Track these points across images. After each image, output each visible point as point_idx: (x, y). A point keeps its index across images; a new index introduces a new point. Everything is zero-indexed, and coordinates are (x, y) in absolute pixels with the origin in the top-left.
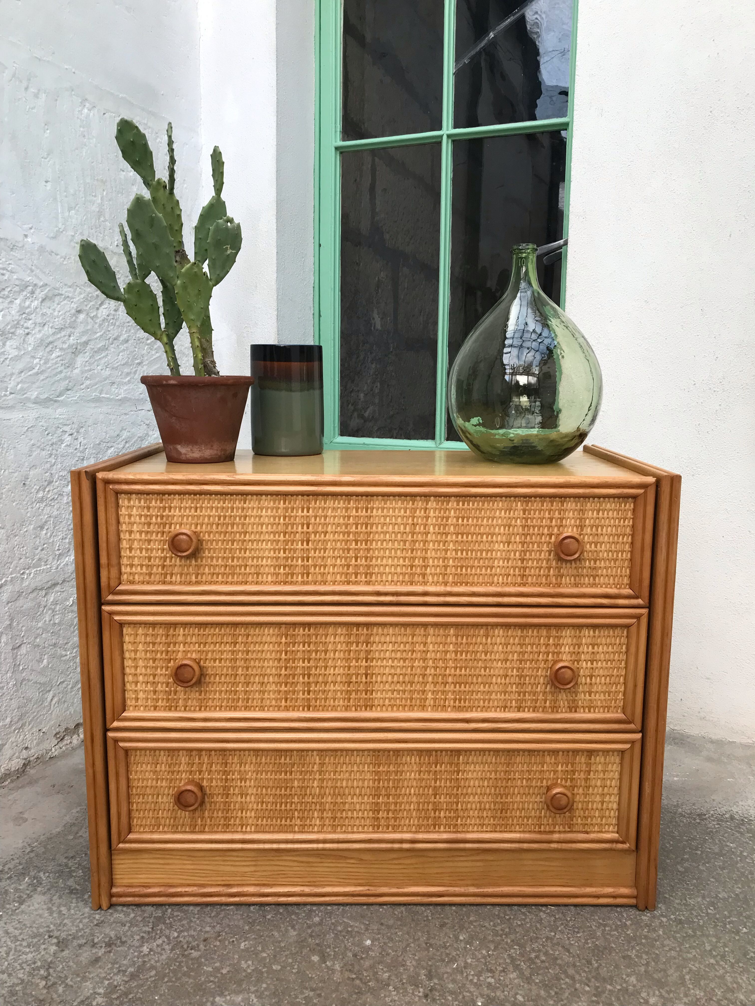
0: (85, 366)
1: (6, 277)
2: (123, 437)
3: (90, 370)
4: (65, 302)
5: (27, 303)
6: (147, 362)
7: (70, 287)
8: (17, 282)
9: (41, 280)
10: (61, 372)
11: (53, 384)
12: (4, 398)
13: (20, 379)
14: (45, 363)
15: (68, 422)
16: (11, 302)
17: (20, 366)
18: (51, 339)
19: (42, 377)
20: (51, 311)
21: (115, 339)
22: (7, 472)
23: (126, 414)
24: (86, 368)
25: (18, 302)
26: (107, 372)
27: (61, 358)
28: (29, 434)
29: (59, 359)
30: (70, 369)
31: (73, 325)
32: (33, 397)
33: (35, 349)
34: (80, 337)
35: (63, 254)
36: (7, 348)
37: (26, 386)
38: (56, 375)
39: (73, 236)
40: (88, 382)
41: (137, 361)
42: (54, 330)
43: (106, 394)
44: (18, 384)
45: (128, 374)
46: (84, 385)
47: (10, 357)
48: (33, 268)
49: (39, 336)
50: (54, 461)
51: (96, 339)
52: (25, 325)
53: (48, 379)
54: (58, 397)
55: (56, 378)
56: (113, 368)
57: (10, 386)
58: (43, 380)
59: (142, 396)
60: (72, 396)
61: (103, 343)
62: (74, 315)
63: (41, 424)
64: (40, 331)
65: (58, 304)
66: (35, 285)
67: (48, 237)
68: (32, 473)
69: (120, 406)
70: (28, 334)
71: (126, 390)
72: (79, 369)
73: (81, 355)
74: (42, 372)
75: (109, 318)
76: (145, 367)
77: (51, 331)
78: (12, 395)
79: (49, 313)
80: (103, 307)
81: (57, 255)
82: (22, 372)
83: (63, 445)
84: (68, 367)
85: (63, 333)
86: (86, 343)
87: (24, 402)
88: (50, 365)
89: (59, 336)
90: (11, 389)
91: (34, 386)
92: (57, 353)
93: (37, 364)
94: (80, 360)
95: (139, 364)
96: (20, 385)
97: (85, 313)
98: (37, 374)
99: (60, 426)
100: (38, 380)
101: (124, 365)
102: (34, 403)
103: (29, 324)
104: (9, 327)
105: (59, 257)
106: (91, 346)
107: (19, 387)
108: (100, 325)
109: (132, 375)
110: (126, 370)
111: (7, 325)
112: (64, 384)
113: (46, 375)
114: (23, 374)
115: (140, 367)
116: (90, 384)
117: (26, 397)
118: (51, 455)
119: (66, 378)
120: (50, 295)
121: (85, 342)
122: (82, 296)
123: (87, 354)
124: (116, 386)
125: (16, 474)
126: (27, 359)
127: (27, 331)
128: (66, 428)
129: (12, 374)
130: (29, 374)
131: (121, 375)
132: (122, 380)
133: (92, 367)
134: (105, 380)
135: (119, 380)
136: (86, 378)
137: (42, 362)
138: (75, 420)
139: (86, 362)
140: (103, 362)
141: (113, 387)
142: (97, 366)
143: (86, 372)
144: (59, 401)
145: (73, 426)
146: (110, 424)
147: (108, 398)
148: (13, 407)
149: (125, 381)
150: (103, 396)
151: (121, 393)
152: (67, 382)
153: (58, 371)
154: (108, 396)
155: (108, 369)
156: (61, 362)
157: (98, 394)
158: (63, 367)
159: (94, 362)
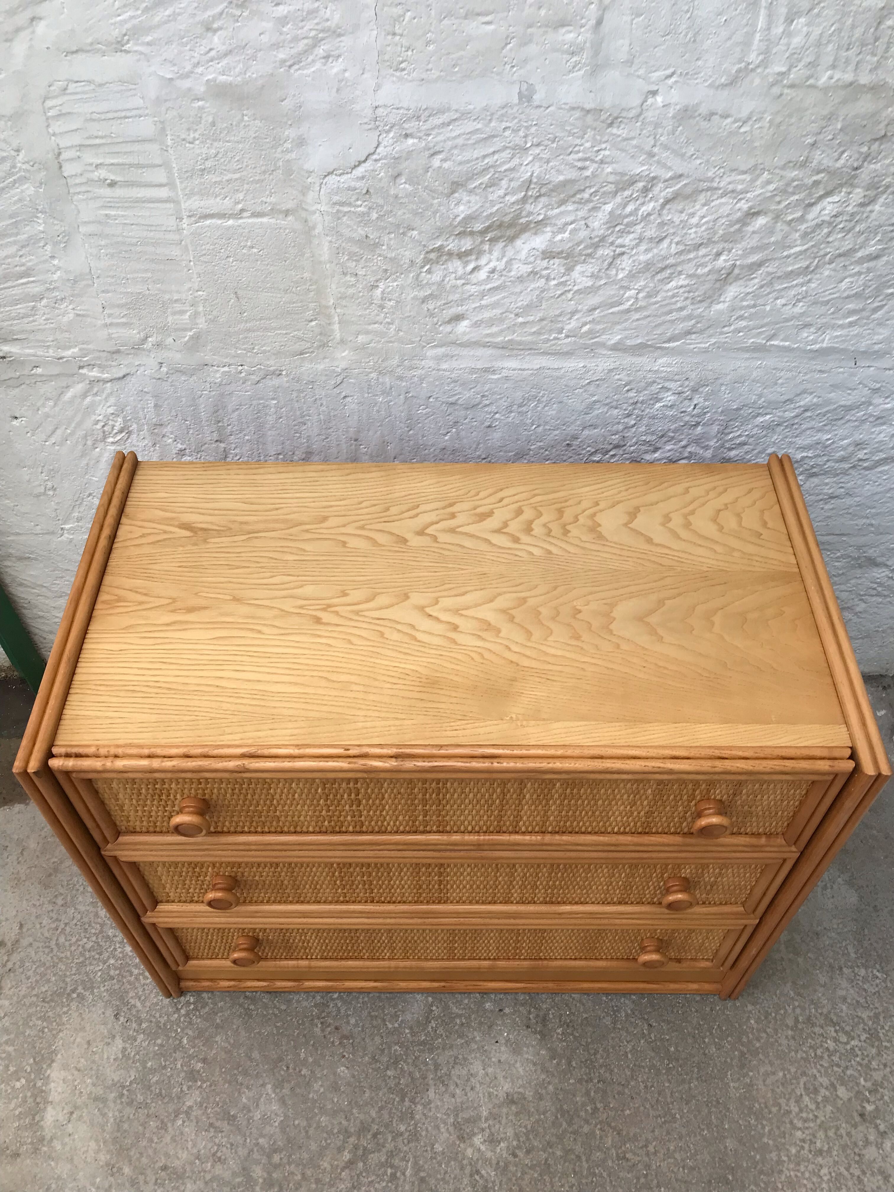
0: (742, 300)
1: (588, 173)
2: (802, 403)
3: (754, 306)
4: (723, 200)
5: (630, 208)
7: (745, 172)
8: (611, 178)
9: (670, 168)
10: (681, 309)
11: (659, 325)
12: (554, 342)
13: (590, 318)
14: (649, 296)
15: (676, 377)
16: (595, 209)
17: (594, 300)
18: (671, 261)
19: (637, 316)
20: (684, 217)
21: (840, 255)
22: (541, 428)
23: (820, 371)
24: (745, 303)
25: (608, 208)
26: (799, 309)
27: (688, 289)
28: (592, 388)
29: (682, 290)
30: (705, 304)
31: (729, 238)
32: (612, 342)
33: (632, 276)
34: (744, 256)
35: (744, 114)
36: (575, 274)
37: (598, 327)
38: (670, 312)
39: (782, 74)
40: (743, 323)
42: (681, 247)
43: (782, 340)
44: (585, 324)
45: (853, 312)
46: (732, 327)
47: (576, 288)
48: (656, 150)
49: (643, 258)
50: (633, 422)
51: (788, 257)
52: (619, 241)
53: (649, 319)
54: (665, 342)
55: (668, 318)
56: (815, 303)
58: (638, 320)
60: (696, 342)
61: (805, 264)
62: (738, 221)
64: (647, 251)
65: (704, 205)
66: (654, 178)
67: (710, 86)
68: (586, 432)
69: (813, 359)
70: (623, 254)
71: (837, 337)
72: (727, 305)
73: (741, 282)
74: (639, 309)
75: (840, 219)
77: (674, 249)
78: (570, 339)
79: (677, 220)
80: (830, 199)
81: (727, 116)
82: (595, 309)
83: (658, 405)
84: (701, 301)
85: (703, 251)
86: (760, 264)
87: (591, 350)
89: (692, 256)
90: (569, 331)
91: (618, 327)
92: (682, 281)
93: (630, 297)
94: (732, 291)
96: (588, 327)
97: (771, 216)
98: (628, 311)
99: (658, 381)
100: (626, 320)
101: (848, 297)
102: (611, 350)
103: (628, 240)
104: (582, 247)
105: (729, 120)
106: (770, 269)
107: (585, 329)
108: (805, 235)
109: (865, 314)
110: (851, 306)
111: (578, 244)
112: (682, 326)
113: (646, 313)
114: (598, 311)
116: (746, 327)
117: (596, 342)
118: (629, 415)
119: (689, 317)
120: (689, 190)
121: (753, 264)
122: (771, 187)
123: (756, 281)
124: (812, 330)
125: (557, 432)
126: (611, 291)
127: (619, 250)
128: (672, 385)
129: (573, 313)
130: (611, 311)
131: (833, 313)
132: (834, 321)
133: (760, 301)
134: (787, 320)
135: (824, 320)
136: (741, 318)
137: (641, 295)
138: (693, 375)
139: (748, 293)
140: (793, 292)
141: (806, 330)
142: (777, 298)
143: (742, 308)
144: (666, 348)
145: (687, 383)
146: (776, 384)
147: (784, 347)
148: (569, 354)
149: (841, 322)
150: (775, 343)
151: (823, 340)
152: (693, 322)
153: (674, 307)
154: (787, 343)
155: (801, 304)
156: (686, 295)
157: (761, 341)
158: (688, 302)
159: (769, 293)
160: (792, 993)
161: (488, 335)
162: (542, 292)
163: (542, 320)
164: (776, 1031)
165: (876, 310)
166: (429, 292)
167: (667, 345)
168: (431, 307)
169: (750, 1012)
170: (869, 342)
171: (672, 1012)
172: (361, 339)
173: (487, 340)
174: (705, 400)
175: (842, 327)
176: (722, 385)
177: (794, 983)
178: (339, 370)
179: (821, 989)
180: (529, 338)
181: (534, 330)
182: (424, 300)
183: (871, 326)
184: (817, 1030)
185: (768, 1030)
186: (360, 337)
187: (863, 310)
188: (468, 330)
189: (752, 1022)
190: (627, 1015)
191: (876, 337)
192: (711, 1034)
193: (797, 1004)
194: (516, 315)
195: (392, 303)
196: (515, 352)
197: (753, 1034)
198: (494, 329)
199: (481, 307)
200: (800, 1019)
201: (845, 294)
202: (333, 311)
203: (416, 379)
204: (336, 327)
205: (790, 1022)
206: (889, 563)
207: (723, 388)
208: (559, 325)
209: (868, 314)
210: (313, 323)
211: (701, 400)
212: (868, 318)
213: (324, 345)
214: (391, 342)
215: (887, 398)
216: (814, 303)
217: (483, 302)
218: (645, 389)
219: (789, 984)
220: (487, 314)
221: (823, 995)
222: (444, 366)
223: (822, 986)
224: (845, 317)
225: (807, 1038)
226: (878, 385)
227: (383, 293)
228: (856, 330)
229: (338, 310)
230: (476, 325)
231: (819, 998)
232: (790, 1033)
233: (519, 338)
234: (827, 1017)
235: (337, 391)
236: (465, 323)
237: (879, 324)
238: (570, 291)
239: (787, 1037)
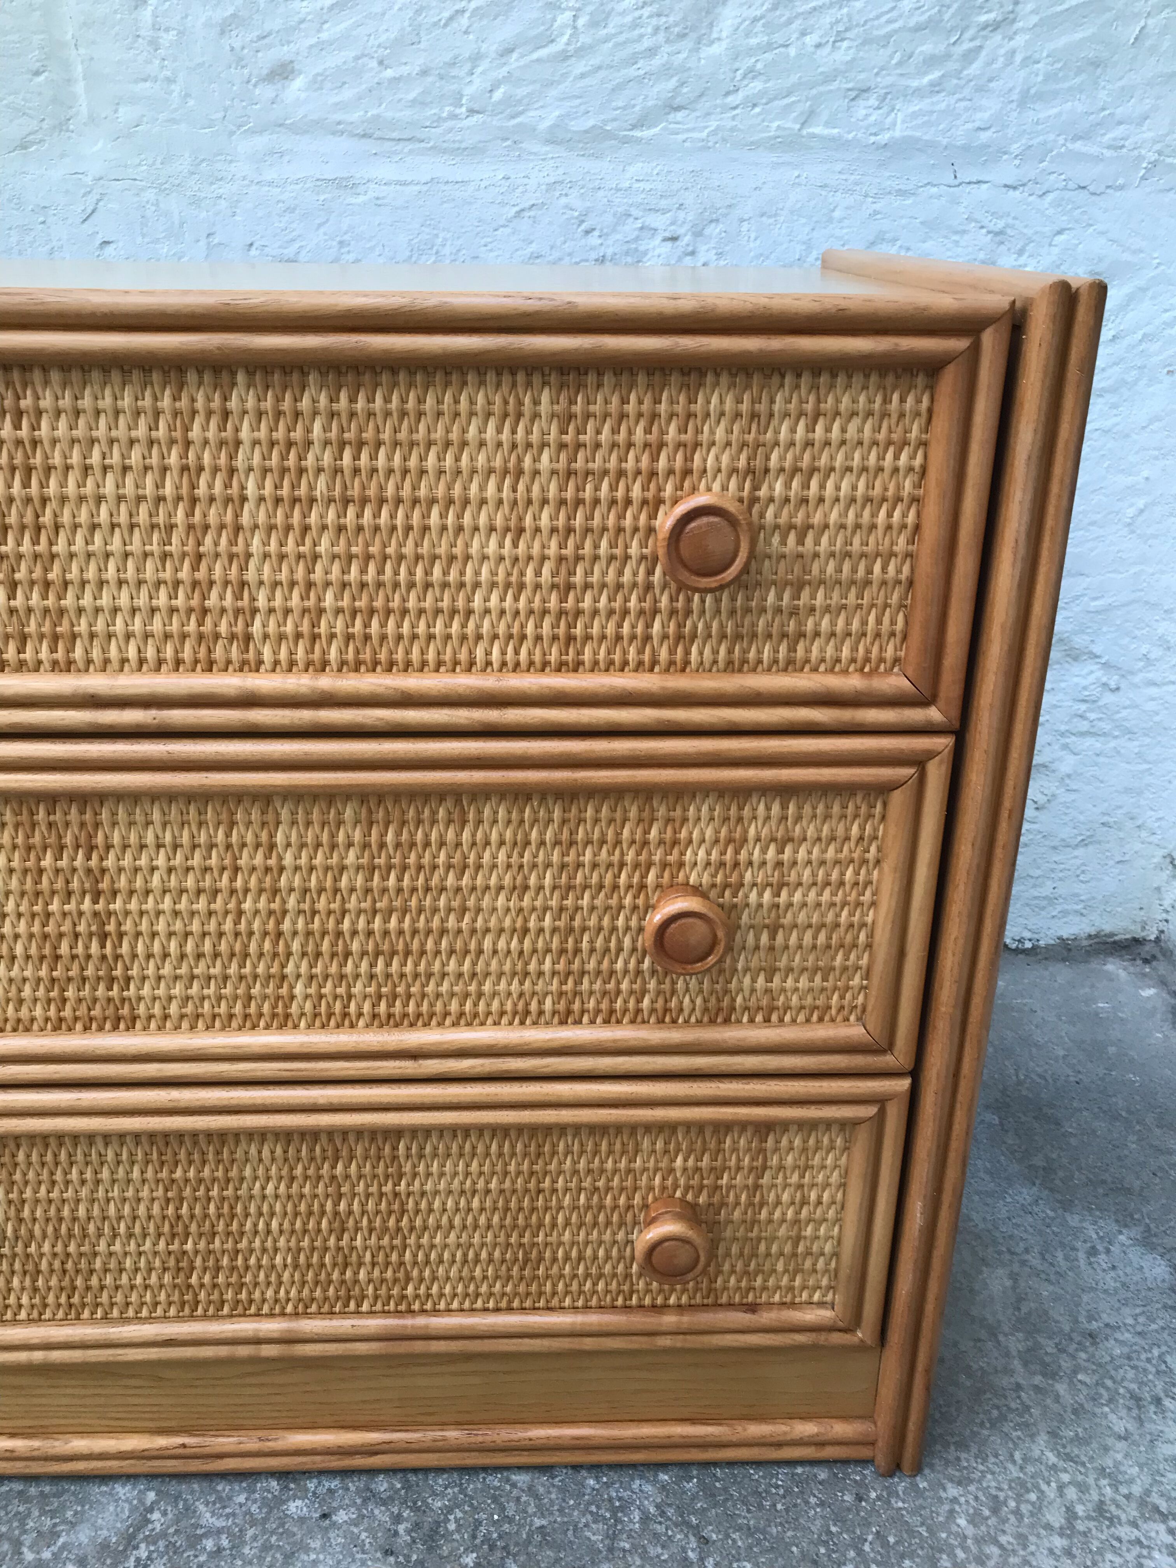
0: (748, 34)
3: (769, 47)
6: (1035, 19)
10: (652, 52)
12: (450, 124)
13: (504, 71)
14: (594, 24)
15: (663, 203)
17: (505, 32)
23: (901, 193)
24: (753, 41)
26: (843, 54)
28: (525, 224)
30: (687, 44)
32: (546, 124)
37: (523, 90)
38: (633, 60)
40: (757, 86)
41: (983, 18)
43: (827, 124)
44: (496, 84)
45: (931, 61)
46: (740, 95)
47: (473, 5)
53: (601, 74)
54: (634, 127)
55: (632, 72)
56: (867, 41)
57: (468, 91)
58: (583, 76)
59: (984, 136)
63: (563, 200)
69: (883, 164)
71: (914, 115)
72: (724, 44)
74: (582, 52)
76: (1020, 40)
78: (476, 119)
82: (511, 51)
84: (682, 36)
88: (611, 29)
90: (472, 98)
91: (553, 92)
93: (565, 26)
94: (728, 17)
95: (995, 26)
96: (502, 90)
98: (564, 56)
99: (635, 212)
100: (565, 76)
101: (918, 28)
102: (549, 142)
109: (951, 66)
110: (927, 48)
113: (595, 61)
114: (515, 56)
115: (997, 37)
116: (763, 93)
117: (519, 125)
119: (667, 71)
124: (873, 101)
128: (658, 221)
129: (476, 58)
130: (535, 56)
131: (900, 64)
132: (904, 82)
133: (778, 38)
134: (828, 78)
135: (889, 80)
136: (751, 73)
137: (581, 22)
138: (689, 198)
139: (755, 20)
140: (827, 19)
141: (861, 102)
142: (803, 34)
143: (751, 51)
144: (639, 141)
145: (681, 215)
146: (830, 220)
147: (833, 139)
148: (476, 151)
149: (915, 84)
150: (817, 130)
151: (894, 124)
152: (673, 82)
153: (639, 47)
154: (836, 131)
155: (845, 44)
156: (654, 21)
157: (791, 124)
158: (661, 37)
159: (789, 22)
160: (1052, 1458)
161: (338, 106)
162: (418, 12)
163: (424, 73)
164: (1023, 1541)
165: (970, 56)
166: (231, 11)
167: (637, 133)
168: (237, 45)
169: (955, 1500)
170: (969, 126)
171: (760, 1507)
172: (125, 113)
173: (338, 117)
174: (720, 255)
175: (918, 92)
176: (742, 220)
177: (1053, 1434)
178: (88, 180)
179: (1121, 1445)
180: (407, 114)
181: (412, 95)
182: (224, 29)
183: (966, 92)
184: (1125, 1532)
185: (1003, 1539)
186: (122, 110)
187: (948, 56)
188: (303, 95)
189: (962, 1522)
190: (646, 1519)
191: (979, 115)
192: (860, 1552)
193: (1065, 1477)
194: (381, 63)
195: (172, 35)
196: (388, 145)
197: (965, 1549)
198: (347, 94)
199: (321, 47)
200: (1080, 1510)
201: (912, 23)
202: (74, 52)
203: (223, 204)
204: (80, 88)
205: (1055, 1518)
206: (1097, 649)
207: (745, 226)
208: (455, 87)
209: (957, 66)
210: (41, 78)
211: (712, 256)
212: (958, 74)
213: (62, 126)
214: (173, 121)
215: (1020, 253)
216: (864, 43)
217: (324, 36)
218: (614, 230)
219: (1042, 1439)
220: (332, 61)
221: (1127, 1455)
222: (270, 175)
223: (1120, 1438)
224: (921, 74)
225: (1100, 1552)
226: (1001, 224)
227: (155, 16)
228: (942, 102)
229: (82, 51)
230: (317, 83)
231: (1117, 1464)
232: (1059, 1542)
233: (389, 114)
234: (1143, 1503)
235: (88, 228)
236: (299, 83)
237: (980, 89)
238: (463, 11)
239: (1051, 1551)
